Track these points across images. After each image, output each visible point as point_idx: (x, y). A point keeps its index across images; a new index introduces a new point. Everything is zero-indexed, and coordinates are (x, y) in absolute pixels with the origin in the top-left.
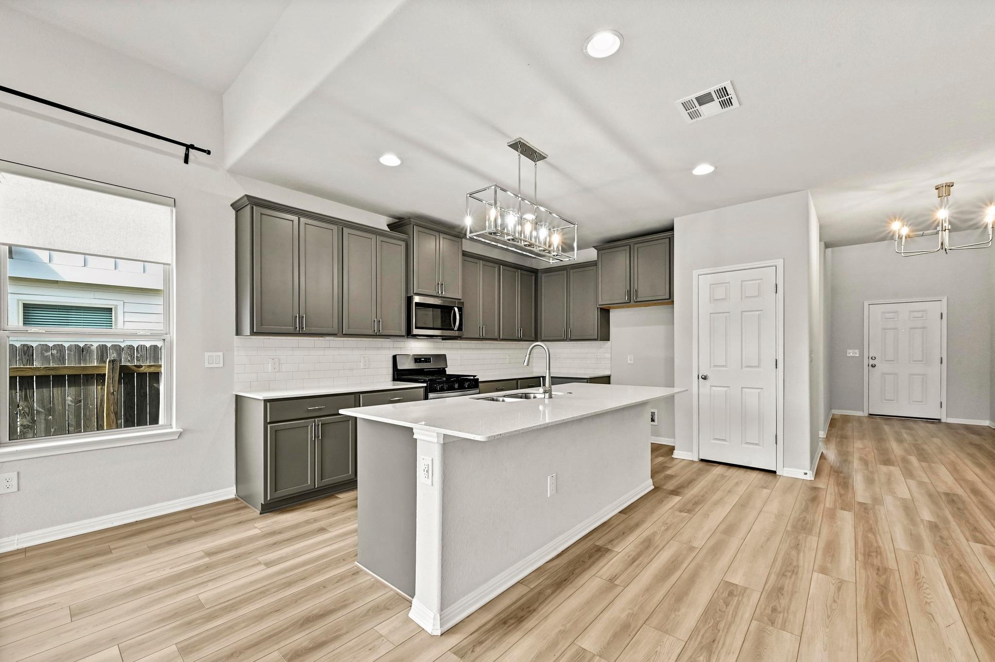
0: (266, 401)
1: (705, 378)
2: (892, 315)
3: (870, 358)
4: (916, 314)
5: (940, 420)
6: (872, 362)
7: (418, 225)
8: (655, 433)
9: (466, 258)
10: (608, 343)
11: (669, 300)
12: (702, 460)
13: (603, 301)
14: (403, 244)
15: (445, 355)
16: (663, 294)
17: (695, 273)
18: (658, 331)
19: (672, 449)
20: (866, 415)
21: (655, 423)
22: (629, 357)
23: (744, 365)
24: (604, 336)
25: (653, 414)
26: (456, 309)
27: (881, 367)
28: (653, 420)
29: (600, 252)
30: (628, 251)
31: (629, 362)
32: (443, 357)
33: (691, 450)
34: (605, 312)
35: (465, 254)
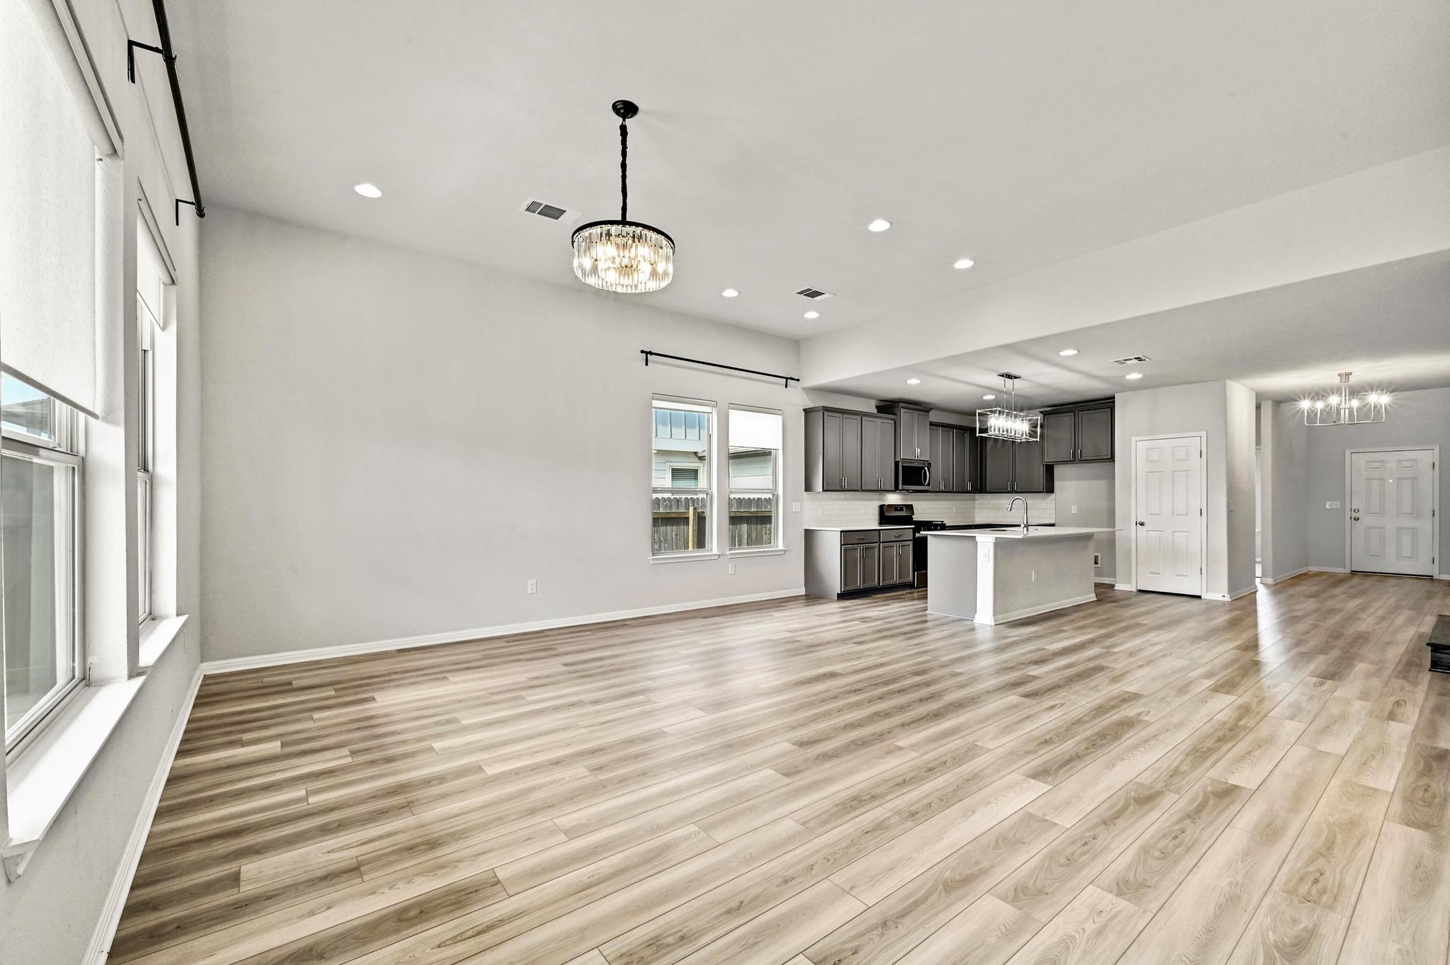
0: (841, 532)
1: (1142, 524)
2: (1378, 465)
3: (1353, 510)
4: (1405, 464)
5: (1432, 576)
6: (1354, 515)
7: (903, 408)
8: (1098, 574)
9: (932, 427)
10: (1053, 496)
11: (1112, 458)
12: (1140, 591)
13: (1048, 459)
14: (893, 422)
15: (912, 505)
16: (1106, 453)
17: (1134, 439)
18: (1100, 485)
19: (1113, 586)
20: (1349, 571)
21: (1099, 565)
22: (1073, 508)
23: (1175, 513)
24: (1050, 489)
25: (1096, 558)
26: (926, 468)
27: (1366, 520)
28: (1096, 563)
29: (1046, 417)
30: (1073, 416)
31: (1073, 512)
32: (910, 507)
33: (1130, 583)
34: (1049, 470)
35: (932, 424)
